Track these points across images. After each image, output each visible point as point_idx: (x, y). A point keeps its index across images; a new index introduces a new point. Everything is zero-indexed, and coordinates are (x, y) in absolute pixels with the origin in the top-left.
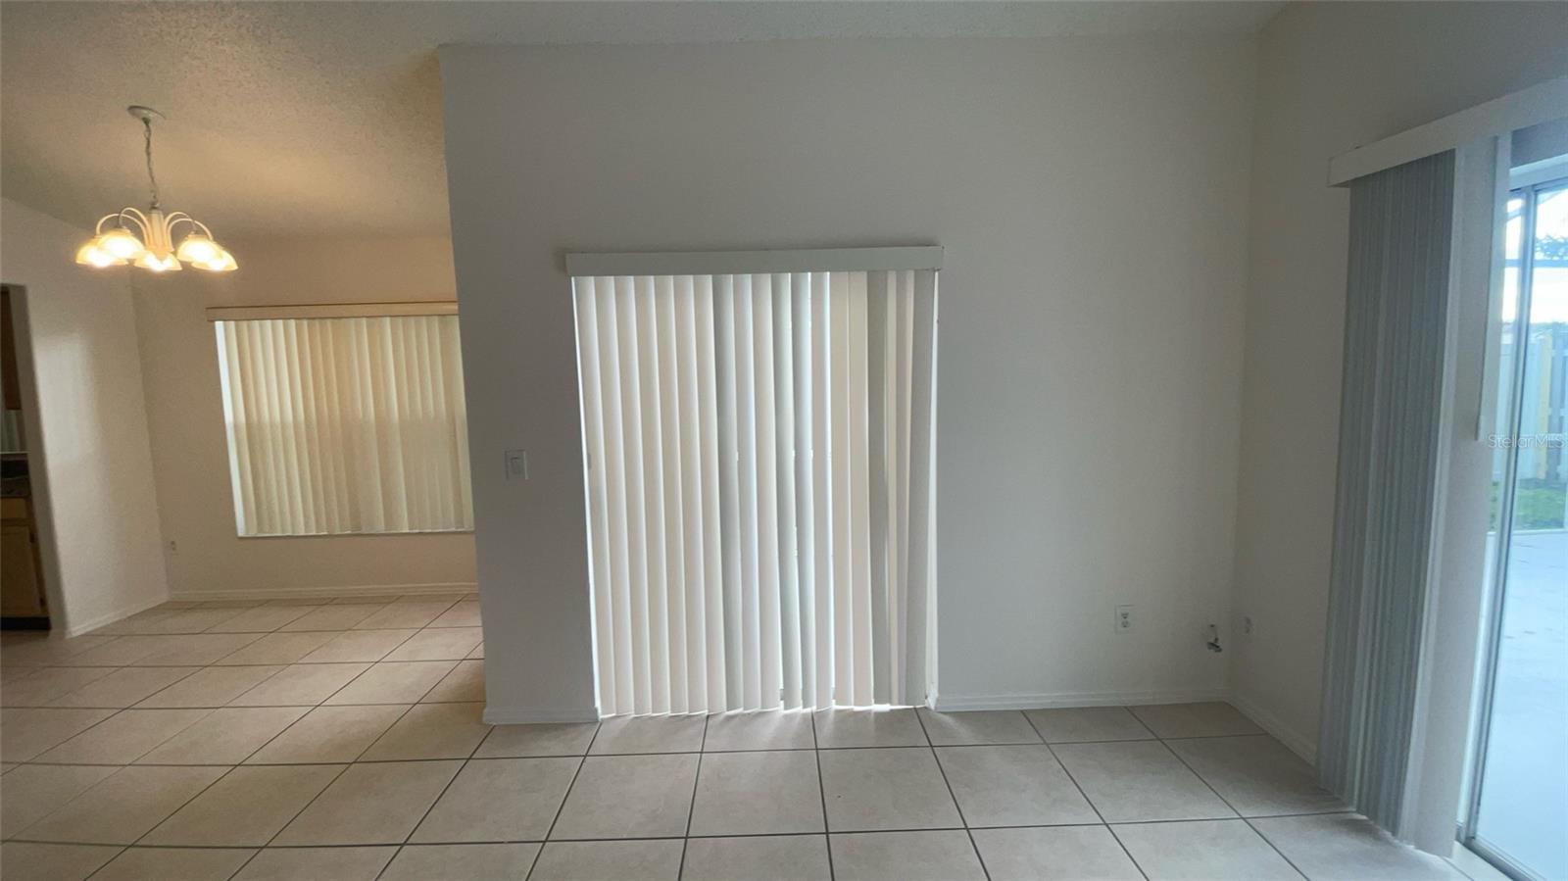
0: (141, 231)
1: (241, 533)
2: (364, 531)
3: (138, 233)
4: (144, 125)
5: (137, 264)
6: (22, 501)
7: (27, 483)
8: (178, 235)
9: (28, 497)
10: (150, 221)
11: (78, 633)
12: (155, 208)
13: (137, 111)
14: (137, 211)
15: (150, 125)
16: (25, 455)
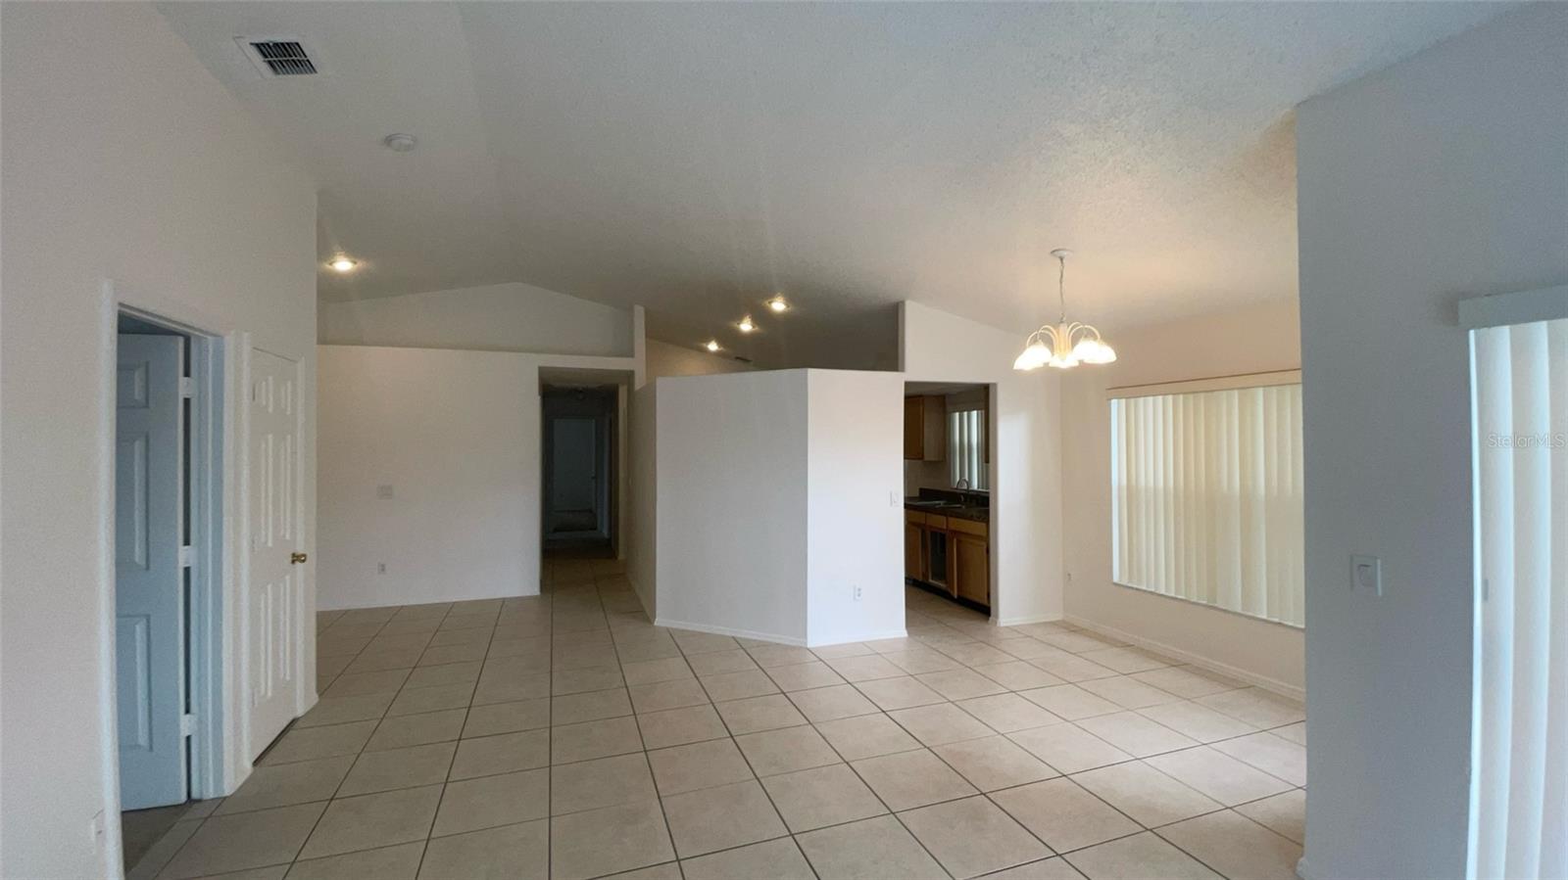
0: (1052, 340)
1: (1116, 579)
2: (1220, 604)
3: (1049, 342)
4: (1059, 261)
5: (1050, 365)
6: (984, 524)
7: (987, 513)
8: (1075, 341)
9: (987, 522)
10: (1058, 333)
11: (1005, 625)
12: (1062, 322)
13: (1056, 253)
14: (1051, 328)
15: (1064, 261)
16: (988, 493)
